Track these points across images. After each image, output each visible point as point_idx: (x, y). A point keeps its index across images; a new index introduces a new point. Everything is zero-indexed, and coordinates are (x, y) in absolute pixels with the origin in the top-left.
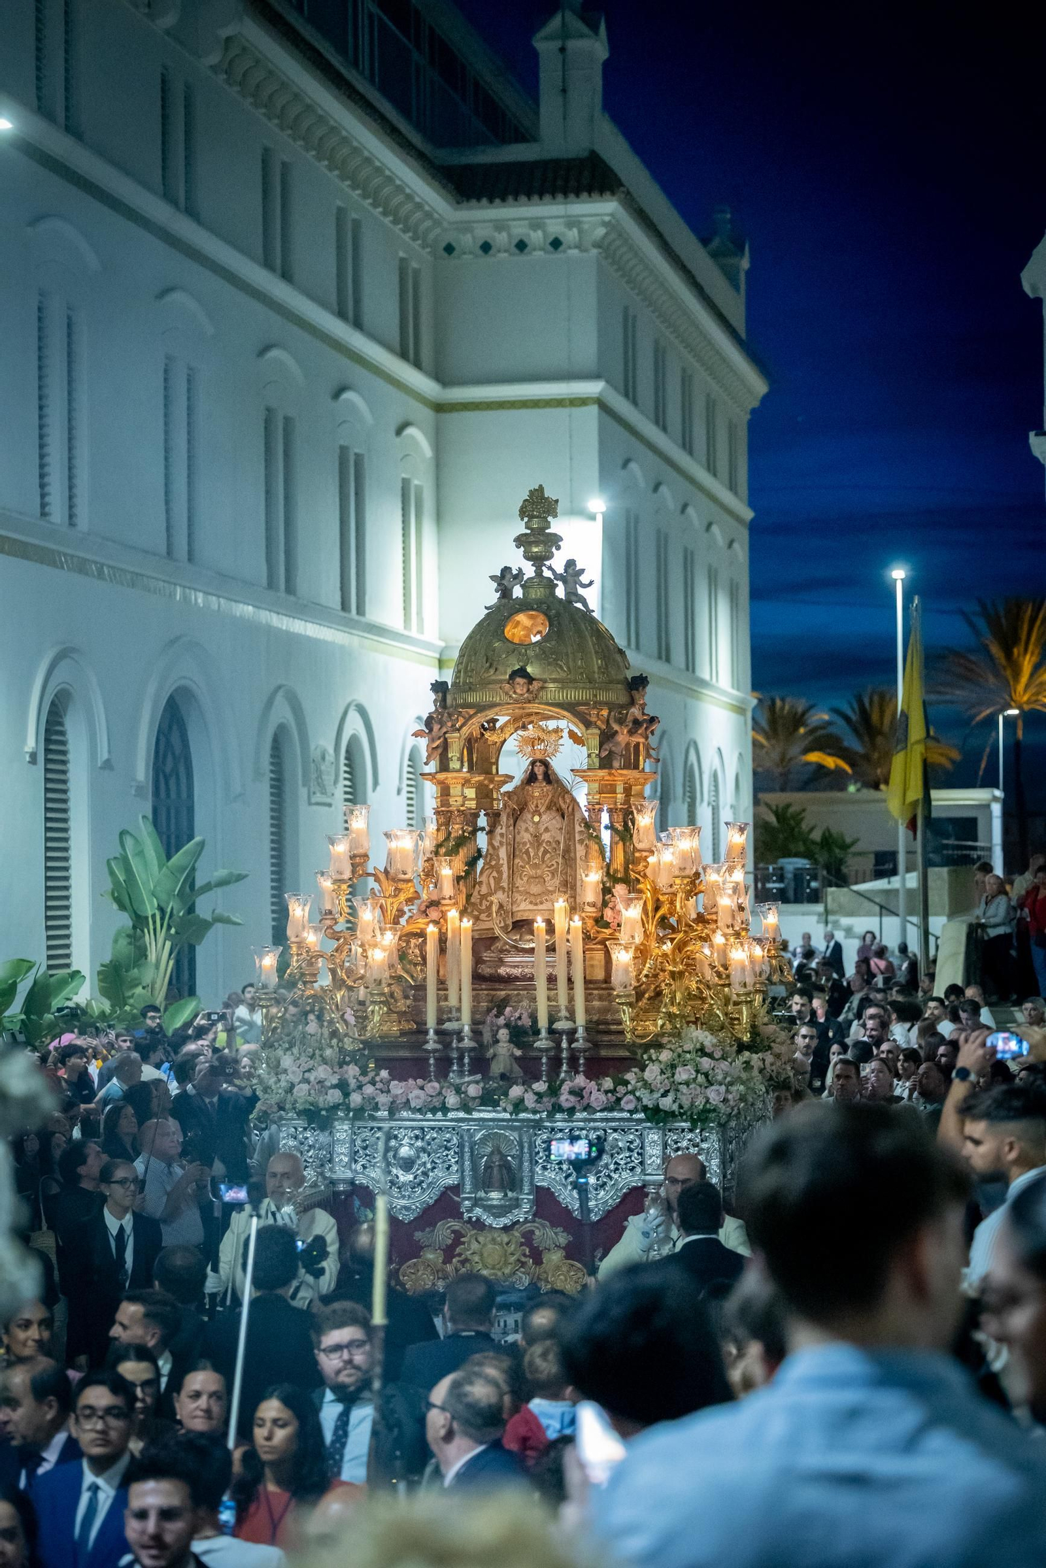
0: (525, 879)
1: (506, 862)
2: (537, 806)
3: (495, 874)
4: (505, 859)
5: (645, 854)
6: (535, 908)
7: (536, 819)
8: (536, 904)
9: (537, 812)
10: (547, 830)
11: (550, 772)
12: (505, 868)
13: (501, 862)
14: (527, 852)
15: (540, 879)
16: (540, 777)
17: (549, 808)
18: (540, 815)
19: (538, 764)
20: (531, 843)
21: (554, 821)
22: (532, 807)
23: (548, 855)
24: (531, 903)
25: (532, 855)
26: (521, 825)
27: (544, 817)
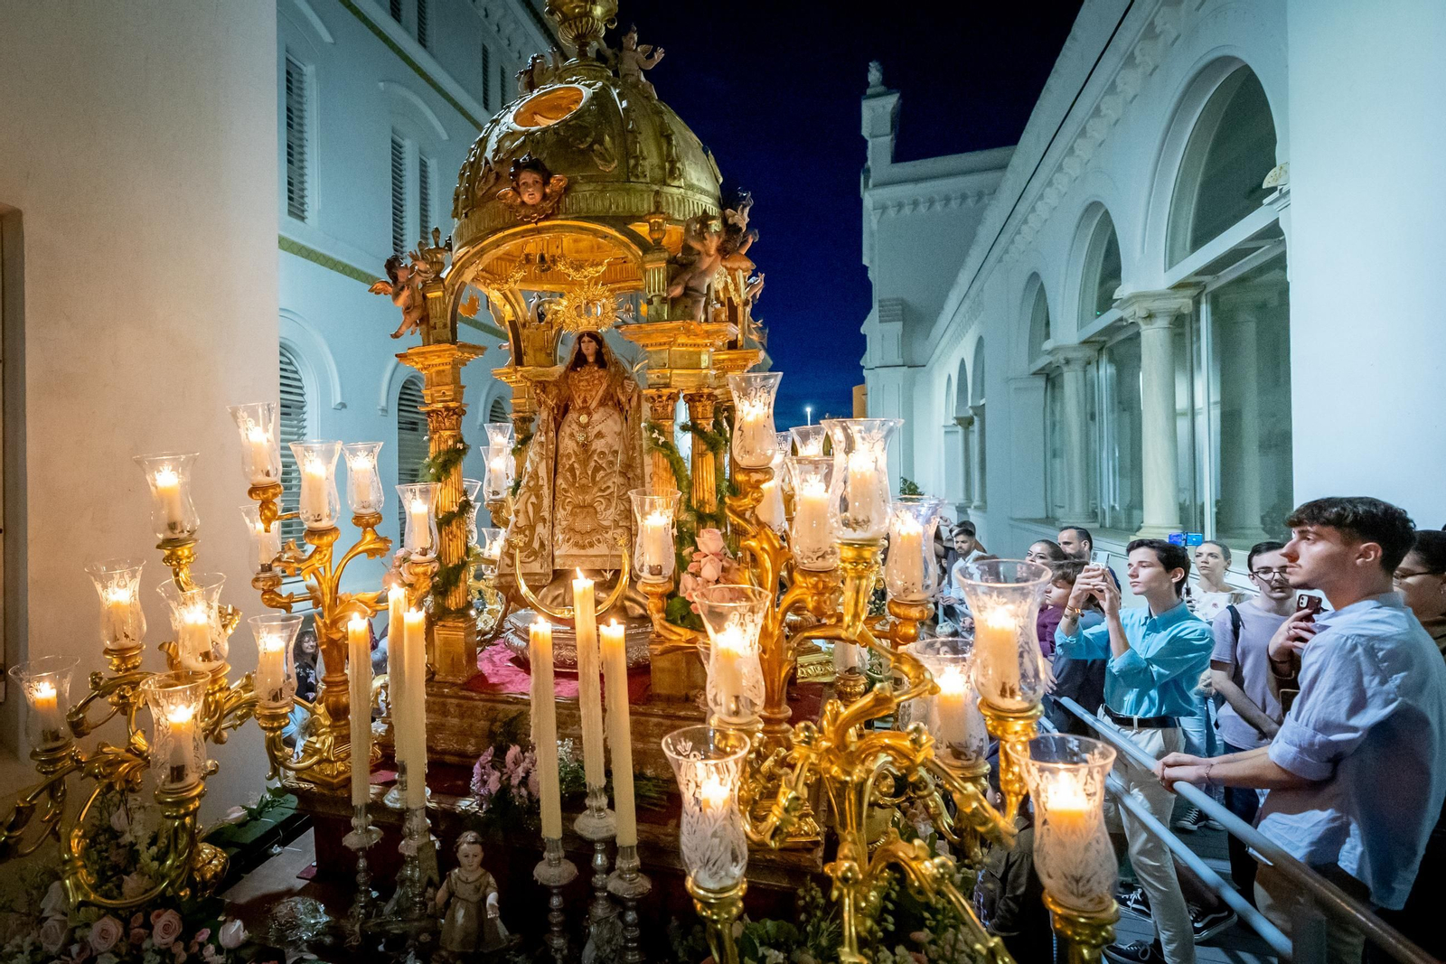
0: (569, 508)
1: (545, 483)
2: (585, 401)
3: (533, 499)
4: (546, 479)
5: (755, 477)
6: (582, 552)
7: (584, 419)
8: (583, 547)
9: (586, 410)
10: (599, 435)
11: (604, 350)
12: (546, 491)
13: (541, 482)
14: (572, 469)
15: (588, 508)
16: (591, 359)
17: (602, 403)
18: (589, 414)
19: (586, 339)
20: (576, 455)
21: (610, 422)
22: (579, 403)
23: (602, 473)
24: (576, 544)
25: (578, 473)
26: (566, 430)
27: (596, 417)
